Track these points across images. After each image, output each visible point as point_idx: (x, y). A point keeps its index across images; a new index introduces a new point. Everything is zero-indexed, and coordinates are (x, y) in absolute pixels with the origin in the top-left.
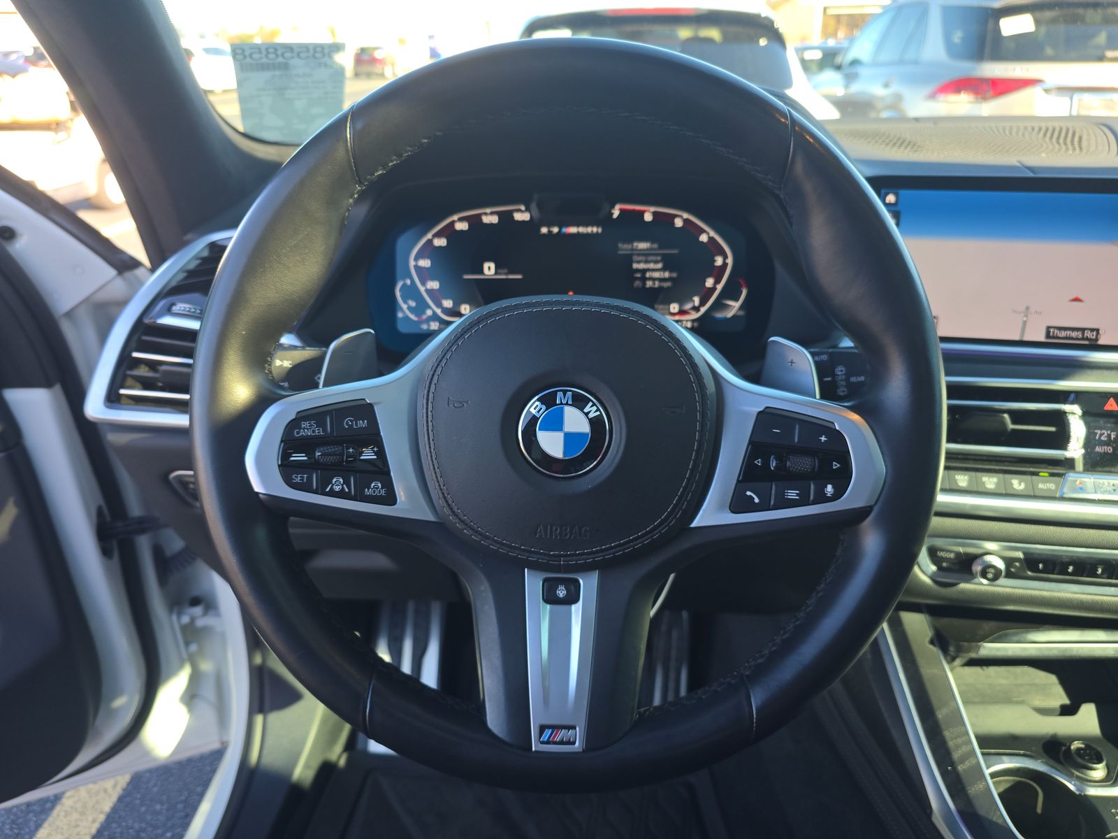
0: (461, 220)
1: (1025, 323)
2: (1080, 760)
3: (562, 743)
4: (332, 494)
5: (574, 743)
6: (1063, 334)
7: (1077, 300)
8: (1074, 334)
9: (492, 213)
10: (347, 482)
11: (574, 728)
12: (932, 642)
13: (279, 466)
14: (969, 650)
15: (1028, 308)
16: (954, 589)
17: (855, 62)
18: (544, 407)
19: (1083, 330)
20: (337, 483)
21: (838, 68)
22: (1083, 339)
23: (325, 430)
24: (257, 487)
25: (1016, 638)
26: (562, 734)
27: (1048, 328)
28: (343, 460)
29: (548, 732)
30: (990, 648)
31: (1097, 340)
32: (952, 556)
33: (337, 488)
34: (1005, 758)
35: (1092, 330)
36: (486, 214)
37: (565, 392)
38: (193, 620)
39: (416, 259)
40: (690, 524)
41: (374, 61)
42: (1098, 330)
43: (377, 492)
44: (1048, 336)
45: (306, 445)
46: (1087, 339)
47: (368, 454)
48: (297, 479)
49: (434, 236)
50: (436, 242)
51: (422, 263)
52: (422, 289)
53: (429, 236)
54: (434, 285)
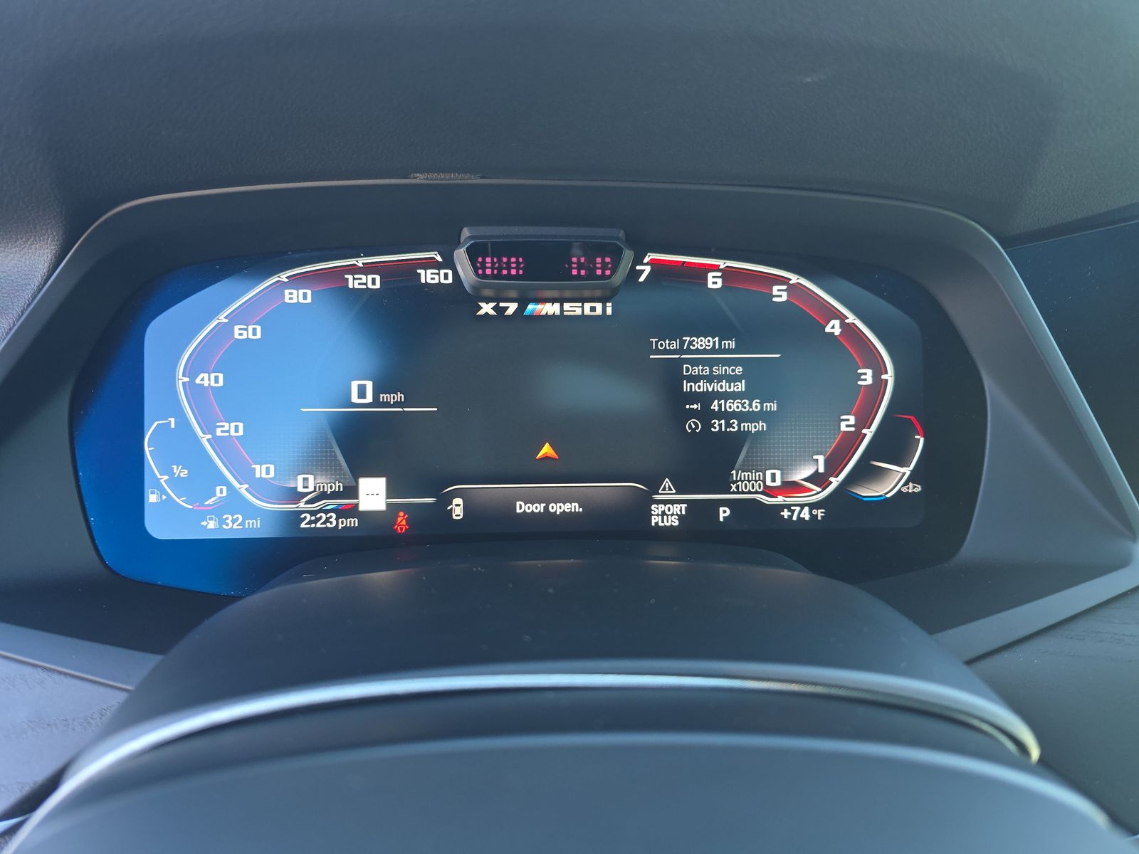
0: (296, 281)
9: (367, 269)
36: (354, 270)
39: (192, 371)
49: (234, 319)
50: (238, 332)
51: (205, 379)
52: (205, 439)
53: (222, 318)
54: (232, 429)
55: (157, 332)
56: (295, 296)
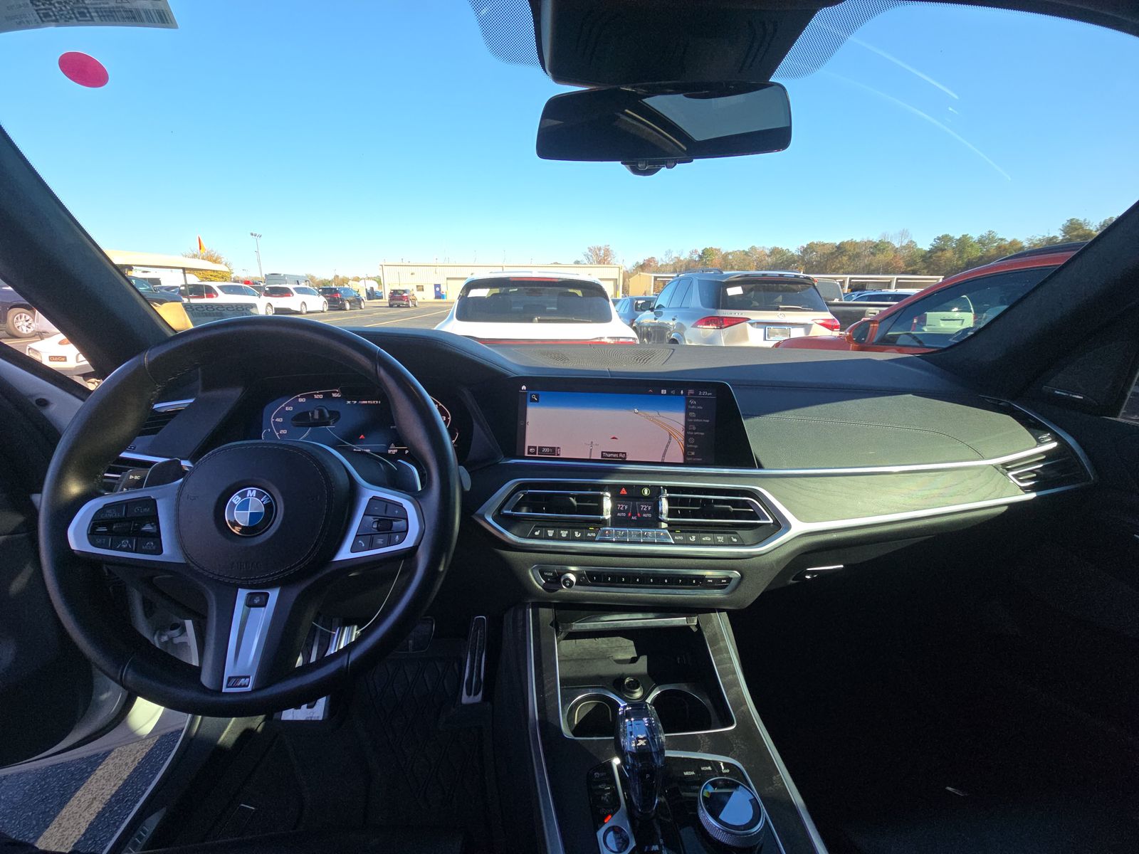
0: (302, 397)
1: (591, 450)
2: (628, 689)
3: (240, 686)
4: (121, 549)
5: (248, 686)
6: (610, 455)
7: (614, 438)
8: (615, 455)
9: (320, 394)
10: (131, 543)
11: (249, 677)
12: (551, 625)
13: (88, 535)
14: (567, 628)
15: (592, 442)
16: (556, 593)
17: (660, 307)
18: (240, 498)
19: (619, 453)
20: (125, 543)
21: (652, 310)
22: (619, 458)
23: (121, 514)
24: (73, 546)
25: (593, 620)
26: (243, 681)
27: (602, 452)
28: (130, 530)
29: (234, 680)
30: (577, 626)
31: (625, 458)
32: (551, 574)
33: (124, 546)
34: (590, 690)
35: (623, 453)
36: (316, 394)
37: (252, 490)
38: (171, 639)
39: (275, 418)
40: (333, 559)
41: (402, 298)
42: (625, 453)
43: (150, 548)
44: (602, 457)
45: (108, 523)
46: (621, 458)
47: (148, 528)
48: (99, 541)
49: (286, 405)
50: (287, 409)
51: (278, 420)
52: (277, 434)
53: (283, 405)
54: (284, 432)
55: (267, 409)
56: (301, 400)
